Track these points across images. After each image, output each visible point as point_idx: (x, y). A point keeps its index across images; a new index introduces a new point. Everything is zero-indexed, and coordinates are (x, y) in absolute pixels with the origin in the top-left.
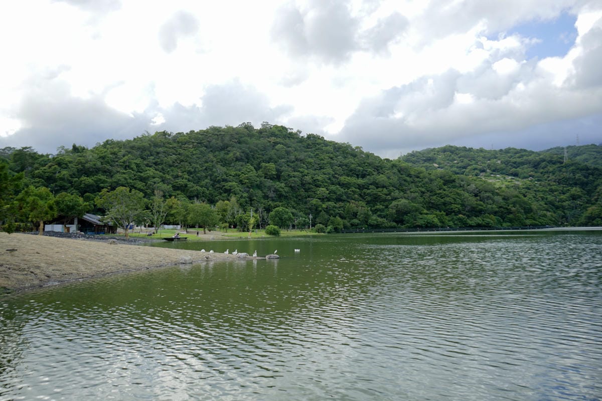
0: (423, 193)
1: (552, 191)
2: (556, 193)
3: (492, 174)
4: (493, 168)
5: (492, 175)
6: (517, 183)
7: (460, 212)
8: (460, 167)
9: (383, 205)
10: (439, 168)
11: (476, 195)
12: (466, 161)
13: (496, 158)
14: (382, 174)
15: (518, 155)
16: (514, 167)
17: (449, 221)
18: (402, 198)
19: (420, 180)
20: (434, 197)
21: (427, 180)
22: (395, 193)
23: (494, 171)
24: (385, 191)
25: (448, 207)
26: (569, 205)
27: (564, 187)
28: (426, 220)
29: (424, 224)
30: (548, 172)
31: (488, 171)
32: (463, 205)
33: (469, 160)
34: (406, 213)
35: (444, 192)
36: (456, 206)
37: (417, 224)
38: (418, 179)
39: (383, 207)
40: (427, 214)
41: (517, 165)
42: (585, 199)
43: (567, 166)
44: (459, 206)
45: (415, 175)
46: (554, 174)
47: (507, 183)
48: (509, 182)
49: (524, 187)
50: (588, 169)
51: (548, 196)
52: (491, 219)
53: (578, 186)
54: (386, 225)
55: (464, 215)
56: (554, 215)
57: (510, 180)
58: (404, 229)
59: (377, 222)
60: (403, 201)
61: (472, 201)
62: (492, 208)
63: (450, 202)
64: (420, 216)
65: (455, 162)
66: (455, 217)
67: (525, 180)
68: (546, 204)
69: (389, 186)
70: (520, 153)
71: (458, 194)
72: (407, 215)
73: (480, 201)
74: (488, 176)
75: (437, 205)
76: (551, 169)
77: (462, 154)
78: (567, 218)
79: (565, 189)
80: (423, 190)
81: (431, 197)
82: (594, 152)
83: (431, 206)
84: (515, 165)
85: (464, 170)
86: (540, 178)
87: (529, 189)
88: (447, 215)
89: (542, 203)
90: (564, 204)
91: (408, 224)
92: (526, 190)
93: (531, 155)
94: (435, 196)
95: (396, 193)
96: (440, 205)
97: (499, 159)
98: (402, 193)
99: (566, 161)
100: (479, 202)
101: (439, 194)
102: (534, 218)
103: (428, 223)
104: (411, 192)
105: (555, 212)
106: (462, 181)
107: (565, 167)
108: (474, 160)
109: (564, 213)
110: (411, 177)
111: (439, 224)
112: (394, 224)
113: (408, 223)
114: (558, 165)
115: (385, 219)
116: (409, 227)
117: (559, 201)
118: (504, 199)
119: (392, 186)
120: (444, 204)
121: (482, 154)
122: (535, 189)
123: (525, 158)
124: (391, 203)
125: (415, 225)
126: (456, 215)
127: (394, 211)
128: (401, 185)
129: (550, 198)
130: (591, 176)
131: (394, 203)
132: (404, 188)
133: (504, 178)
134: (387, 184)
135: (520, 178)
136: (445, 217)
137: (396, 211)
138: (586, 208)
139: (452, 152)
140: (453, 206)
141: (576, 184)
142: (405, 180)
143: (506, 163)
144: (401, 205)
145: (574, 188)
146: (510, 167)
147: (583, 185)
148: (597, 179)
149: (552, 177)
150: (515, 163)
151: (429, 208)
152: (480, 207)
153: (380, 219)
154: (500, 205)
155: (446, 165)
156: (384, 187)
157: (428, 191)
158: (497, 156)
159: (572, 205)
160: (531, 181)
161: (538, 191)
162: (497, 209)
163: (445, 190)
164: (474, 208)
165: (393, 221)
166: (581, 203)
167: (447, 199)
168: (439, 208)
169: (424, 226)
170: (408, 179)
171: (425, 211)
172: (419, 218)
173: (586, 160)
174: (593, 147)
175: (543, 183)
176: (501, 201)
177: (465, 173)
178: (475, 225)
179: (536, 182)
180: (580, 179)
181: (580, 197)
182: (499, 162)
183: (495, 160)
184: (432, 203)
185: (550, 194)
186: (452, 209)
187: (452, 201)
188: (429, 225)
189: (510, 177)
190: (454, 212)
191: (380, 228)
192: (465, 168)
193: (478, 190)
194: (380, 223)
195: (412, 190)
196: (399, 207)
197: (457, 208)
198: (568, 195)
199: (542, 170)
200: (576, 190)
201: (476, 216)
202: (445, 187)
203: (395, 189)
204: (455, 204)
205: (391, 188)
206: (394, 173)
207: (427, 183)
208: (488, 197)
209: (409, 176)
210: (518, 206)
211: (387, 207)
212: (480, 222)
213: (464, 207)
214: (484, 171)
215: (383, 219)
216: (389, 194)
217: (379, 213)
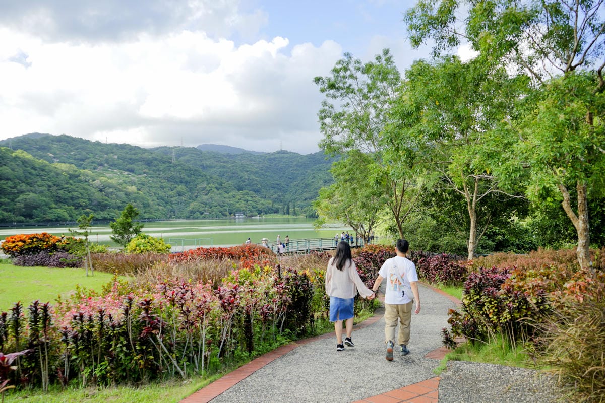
0: (50, 187)
1: (162, 187)
2: (165, 189)
3: (109, 168)
4: (111, 163)
5: (110, 170)
6: (133, 178)
7: (86, 207)
8: (78, 159)
9: (8, 199)
10: (54, 158)
11: (101, 191)
12: (84, 153)
13: (112, 152)
14: (5, 165)
15: (133, 152)
16: (130, 163)
17: (77, 215)
18: (29, 192)
19: (46, 173)
20: (61, 192)
21: (53, 173)
22: (21, 187)
23: (111, 165)
24: (10, 184)
25: (75, 201)
26: (176, 201)
27: (172, 184)
28: (56, 215)
29: (55, 218)
30: (159, 170)
31: (106, 165)
32: (89, 200)
33: (87, 153)
34: (35, 208)
35: (71, 187)
36: (83, 200)
37: (47, 218)
38: (44, 172)
39: (9, 201)
40: (55, 208)
41: (132, 161)
42: (187, 195)
43: (175, 166)
44: (86, 201)
45: (39, 168)
46: (164, 172)
47: (124, 178)
48: (126, 177)
49: (139, 183)
50: (190, 170)
51: (160, 192)
52: (115, 213)
53: (183, 184)
54: (13, 219)
55: (91, 209)
56: (165, 209)
57: (127, 176)
58: (33, 223)
59: (3, 216)
60: (32, 195)
61: (98, 196)
62: (116, 203)
63: (78, 197)
64: (51, 211)
65: (72, 153)
66: (82, 211)
67: (140, 176)
68: (158, 199)
69: (14, 179)
70: (134, 150)
71: (84, 189)
72: (36, 209)
73: (106, 196)
74: (107, 170)
75: (64, 199)
76: (162, 168)
77: (80, 145)
78: (174, 212)
79: (173, 186)
80: (50, 184)
81: (58, 191)
82: (194, 154)
83: (59, 201)
84: (130, 161)
85: (82, 162)
86: (153, 176)
87: (143, 185)
88: (75, 209)
89: (155, 198)
90: (173, 199)
91: (38, 219)
92: (142, 186)
93: (144, 153)
94: (62, 190)
95: (24, 187)
96: (67, 199)
97: (116, 154)
98: (29, 187)
99: (174, 161)
100: (105, 198)
101: (66, 188)
102: (151, 212)
103: (59, 217)
104: (38, 186)
105: (165, 207)
106: (87, 176)
107: (173, 167)
108: (92, 153)
109: (172, 207)
110: (35, 170)
111: (69, 218)
112: (23, 218)
113: (37, 217)
114: (167, 164)
115: (12, 213)
116: (39, 221)
117: (168, 197)
118: (126, 195)
119: (17, 179)
120: (72, 198)
121: (99, 148)
122: (149, 185)
123: (139, 155)
124: (18, 197)
125: (45, 219)
126: (83, 209)
127: (22, 205)
128: (26, 178)
129: (162, 194)
130: (193, 176)
131: (21, 197)
132: (30, 181)
133: (121, 173)
134: (11, 177)
135: (135, 174)
136: (74, 211)
137: (25, 205)
138: (188, 204)
139: (68, 142)
140: (81, 201)
141: (181, 182)
142: (30, 173)
143: (123, 159)
144: (29, 199)
145: (180, 186)
146: (126, 163)
147: (186, 183)
148: (197, 179)
149: (162, 175)
150: (130, 159)
151: (57, 202)
152: (106, 202)
153: (5, 213)
154: (123, 200)
155: (62, 156)
156: (8, 179)
157: (54, 185)
158: (114, 151)
159: (178, 200)
160: (145, 177)
161: (151, 187)
162: (120, 204)
163: (71, 185)
164: (100, 203)
165: (20, 215)
166: (185, 199)
167: (75, 194)
168: (66, 202)
169: (54, 220)
170: (33, 171)
171: (54, 206)
172: (49, 212)
173: (188, 161)
174: (194, 149)
175: (155, 180)
176: (124, 196)
177: (83, 166)
178: (101, 218)
179: (150, 179)
180: (184, 178)
181: (184, 194)
182: (116, 157)
183: (112, 155)
184: (59, 197)
185: (161, 190)
186: (79, 203)
187: (80, 196)
188: (59, 219)
189: (126, 173)
190: (81, 206)
191: (7, 222)
192: (83, 160)
193: (102, 185)
194: (6, 218)
195: (39, 184)
196: (28, 201)
197: (84, 202)
198: (175, 191)
199: (154, 168)
200: (181, 188)
201: (101, 211)
202: (71, 181)
203: (20, 182)
204: (82, 198)
205: (17, 181)
206: (18, 165)
207: (53, 176)
208: (112, 192)
209: (34, 168)
210: (138, 201)
211: (12, 200)
212: (106, 216)
213: (90, 202)
214: (101, 165)
215: (9, 213)
216: (15, 187)
217: (3, 207)
